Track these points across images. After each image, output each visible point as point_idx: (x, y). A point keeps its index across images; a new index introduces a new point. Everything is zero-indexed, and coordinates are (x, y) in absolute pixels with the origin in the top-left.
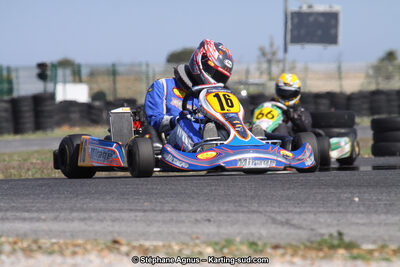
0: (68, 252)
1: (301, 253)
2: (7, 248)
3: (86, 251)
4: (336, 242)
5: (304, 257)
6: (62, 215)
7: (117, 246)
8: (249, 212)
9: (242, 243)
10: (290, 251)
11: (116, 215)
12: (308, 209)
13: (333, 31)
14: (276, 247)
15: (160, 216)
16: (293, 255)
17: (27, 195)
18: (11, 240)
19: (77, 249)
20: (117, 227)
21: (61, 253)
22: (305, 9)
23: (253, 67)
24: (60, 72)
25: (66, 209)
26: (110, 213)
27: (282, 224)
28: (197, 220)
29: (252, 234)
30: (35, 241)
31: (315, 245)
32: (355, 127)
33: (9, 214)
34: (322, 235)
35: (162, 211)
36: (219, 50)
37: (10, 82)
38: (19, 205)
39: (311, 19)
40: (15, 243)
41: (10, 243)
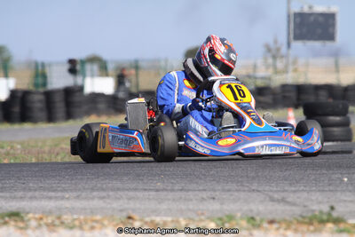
0: (87, 227)
1: (293, 227)
2: (33, 223)
3: (103, 226)
4: (325, 217)
5: (296, 231)
6: (84, 194)
7: (131, 221)
8: (249, 191)
9: (242, 218)
10: (284, 226)
11: (131, 194)
12: (302, 188)
13: (331, 30)
14: (271, 222)
15: (170, 195)
16: (286, 229)
17: (53, 177)
18: (37, 216)
19: (95, 224)
20: (132, 205)
21: (81, 228)
22: (306, 10)
23: (260, 62)
24: (88, 67)
25: (88, 189)
26: (126, 192)
27: (278, 201)
28: (203, 198)
29: (251, 211)
30: (59, 218)
31: (307, 220)
32: (349, 115)
33: (37, 194)
34: (313, 211)
35: (172, 190)
36: (224, 44)
37: (44, 76)
38: (47, 185)
39: (312, 18)
40: (41, 219)
41: (36, 219)
